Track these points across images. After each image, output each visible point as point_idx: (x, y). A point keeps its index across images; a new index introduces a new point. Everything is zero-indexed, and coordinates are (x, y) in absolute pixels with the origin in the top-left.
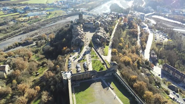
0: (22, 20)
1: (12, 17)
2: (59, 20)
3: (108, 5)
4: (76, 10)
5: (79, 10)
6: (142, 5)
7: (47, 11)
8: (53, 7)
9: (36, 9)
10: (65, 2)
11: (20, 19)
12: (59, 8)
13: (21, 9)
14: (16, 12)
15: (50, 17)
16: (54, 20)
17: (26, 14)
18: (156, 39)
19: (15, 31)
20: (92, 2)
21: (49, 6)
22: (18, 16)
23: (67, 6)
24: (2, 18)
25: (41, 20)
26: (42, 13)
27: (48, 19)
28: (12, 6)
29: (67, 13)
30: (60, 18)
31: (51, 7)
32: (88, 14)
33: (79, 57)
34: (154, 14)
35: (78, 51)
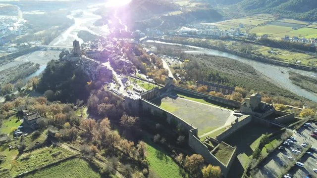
5: (30, 45)
6: (124, 28)
18: (170, 64)
30: (2, 60)
32: (49, 48)
33: (120, 86)
34: (147, 39)
35: (112, 82)
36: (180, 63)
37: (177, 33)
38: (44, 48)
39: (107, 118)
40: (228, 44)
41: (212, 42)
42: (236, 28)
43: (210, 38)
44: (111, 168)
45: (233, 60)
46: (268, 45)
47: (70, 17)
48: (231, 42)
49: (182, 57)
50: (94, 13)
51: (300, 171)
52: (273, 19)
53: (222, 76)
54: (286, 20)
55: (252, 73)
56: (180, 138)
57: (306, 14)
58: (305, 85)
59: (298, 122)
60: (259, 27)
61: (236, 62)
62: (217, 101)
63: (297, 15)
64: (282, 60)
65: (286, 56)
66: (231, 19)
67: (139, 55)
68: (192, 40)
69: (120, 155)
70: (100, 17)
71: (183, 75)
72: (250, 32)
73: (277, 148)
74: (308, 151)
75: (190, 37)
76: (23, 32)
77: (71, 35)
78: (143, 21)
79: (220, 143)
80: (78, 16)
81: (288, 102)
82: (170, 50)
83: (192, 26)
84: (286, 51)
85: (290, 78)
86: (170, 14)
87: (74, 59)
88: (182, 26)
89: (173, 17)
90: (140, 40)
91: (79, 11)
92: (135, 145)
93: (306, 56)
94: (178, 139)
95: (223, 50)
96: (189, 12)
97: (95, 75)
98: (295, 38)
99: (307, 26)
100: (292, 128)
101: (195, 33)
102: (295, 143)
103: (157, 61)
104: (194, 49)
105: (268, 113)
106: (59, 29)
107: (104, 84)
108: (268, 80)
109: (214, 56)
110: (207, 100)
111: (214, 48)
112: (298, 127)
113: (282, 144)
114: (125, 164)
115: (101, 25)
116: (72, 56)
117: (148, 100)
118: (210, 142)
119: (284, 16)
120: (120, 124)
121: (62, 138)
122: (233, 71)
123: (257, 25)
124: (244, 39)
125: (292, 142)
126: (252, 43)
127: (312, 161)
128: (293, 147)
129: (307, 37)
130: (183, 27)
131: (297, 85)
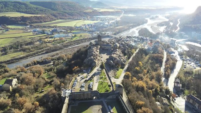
0: (47, 40)
1: (39, 38)
2: (82, 42)
3: (137, 29)
4: (102, 33)
5: (105, 34)
6: (175, 30)
7: (74, 33)
8: (80, 30)
9: (63, 31)
10: (92, 26)
11: (46, 40)
12: (86, 31)
13: (49, 31)
14: (44, 33)
15: (74, 39)
16: (78, 42)
17: (53, 36)
18: (185, 67)
19: (38, 51)
20: (121, 27)
21: (77, 29)
22: (45, 37)
23: (93, 29)
24: (30, 38)
25: (64, 41)
26: (68, 35)
27: (72, 40)
28: (42, 28)
29: (92, 36)
30: (85, 40)
31: (78, 30)
32: (114, 37)
33: (87, 77)
34: (188, 41)
36: (198, 68)
38: (112, 36)
76: (111, 25)
78: (193, 26)
106: (132, 26)
107: (81, 72)
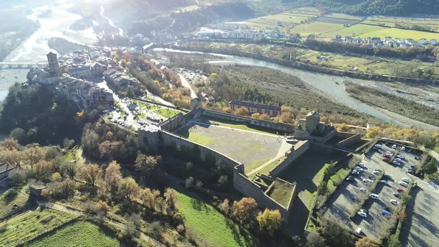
18: (190, 80)
32: (6, 66)
33: (127, 115)
34: (154, 46)
35: (114, 110)
36: (205, 78)
37: (196, 37)
39: (115, 162)
40: (265, 49)
41: (243, 47)
42: (273, 27)
43: (241, 43)
44: (133, 229)
45: (274, 71)
46: (316, 48)
47: (33, 17)
48: (269, 47)
49: (206, 70)
50: (69, 11)
51: (375, 204)
52: (319, 14)
53: (263, 93)
54: (335, 15)
55: (299, 86)
56: (222, 179)
57: (359, 7)
58: (365, 98)
59: (366, 144)
60: (302, 25)
61: (278, 73)
62: (263, 125)
63: (348, 8)
64: (335, 68)
65: (339, 61)
66: (265, 15)
67: (146, 70)
68: (217, 45)
69: (142, 211)
70: (78, 17)
71: (210, 94)
72: (293, 32)
73: (345, 180)
74: (382, 179)
75: (215, 41)
77: (37, 46)
78: (146, 21)
79: (274, 180)
80: (45, 15)
81: (348, 120)
82: (188, 61)
83: (214, 26)
84: (338, 56)
85: (347, 90)
86: (183, 10)
87: (50, 80)
88: (200, 26)
89: (187, 13)
90: (145, 47)
91: (45, 8)
92: (162, 195)
93: (363, 60)
94: (220, 181)
95: (259, 57)
96: (209, 7)
97: (88, 101)
98: (348, 38)
99: (360, 22)
100: (360, 152)
101: (220, 36)
102: (365, 170)
103: (172, 78)
104: (221, 58)
105: (329, 136)
106: (17, 36)
107: (103, 114)
108: (321, 94)
109: (249, 67)
110: (251, 125)
111: (247, 56)
112: (367, 150)
113: (350, 174)
114: (150, 222)
115: (82, 28)
116: (47, 76)
117: (170, 131)
118: (261, 180)
119: (332, 9)
120: (135, 167)
121: (52, 195)
122: (276, 86)
123: (299, 22)
124: (285, 41)
125: (362, 169)
126: (295, 46)
127: (388, 190)
128: (364, 176)
129: (362, 37)
130: (203, 28)
131: (357, 98)
